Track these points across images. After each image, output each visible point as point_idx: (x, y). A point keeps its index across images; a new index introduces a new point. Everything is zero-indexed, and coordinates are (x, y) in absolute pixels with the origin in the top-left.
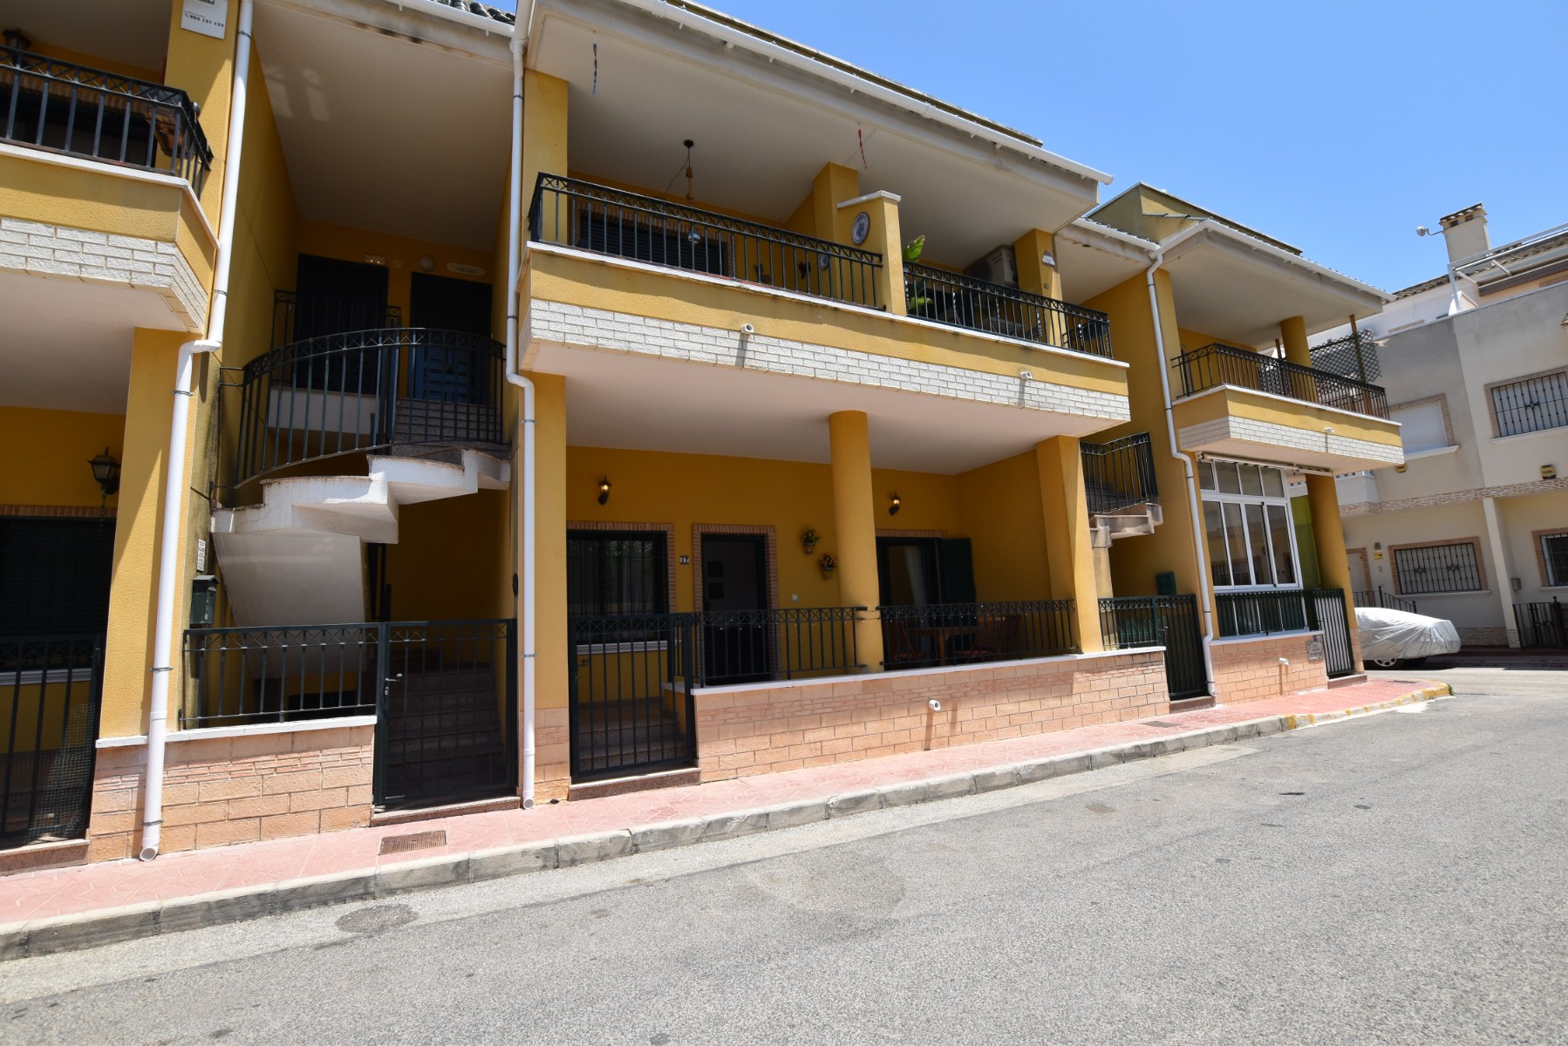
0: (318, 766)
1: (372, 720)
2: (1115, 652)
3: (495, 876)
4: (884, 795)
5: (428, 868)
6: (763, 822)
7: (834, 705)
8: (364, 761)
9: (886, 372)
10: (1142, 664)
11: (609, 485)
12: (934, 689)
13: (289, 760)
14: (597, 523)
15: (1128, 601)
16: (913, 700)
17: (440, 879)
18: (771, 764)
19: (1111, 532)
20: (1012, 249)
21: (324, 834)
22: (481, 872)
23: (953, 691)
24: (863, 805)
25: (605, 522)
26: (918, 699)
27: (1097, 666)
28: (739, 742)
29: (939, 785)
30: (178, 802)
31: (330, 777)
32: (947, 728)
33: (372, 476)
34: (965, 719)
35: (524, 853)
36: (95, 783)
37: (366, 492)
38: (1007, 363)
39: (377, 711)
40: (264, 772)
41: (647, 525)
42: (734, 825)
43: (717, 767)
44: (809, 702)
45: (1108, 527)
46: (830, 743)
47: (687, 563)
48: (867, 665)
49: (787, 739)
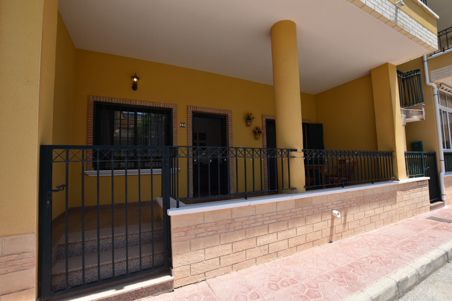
7: (277, 217)
10: (421, 186)
11: (137, 78)
12: (335, 203)
14: (130, 100)
15: (411, 154)
16: (324, 211)
18: (232, 265)
19: (406, 118)
23: (344, 204)
25: (136, 101)
26: (326, 210)
28: (207, 251)
32: (341, 228)
34: (350, 221)
41: (161, 104)
43: (188, 274)
44: (260, 216)
45: (405, 115)
46: (274, 244)
47: (184, 127)
48: (295, 188)
49: (245, 245)
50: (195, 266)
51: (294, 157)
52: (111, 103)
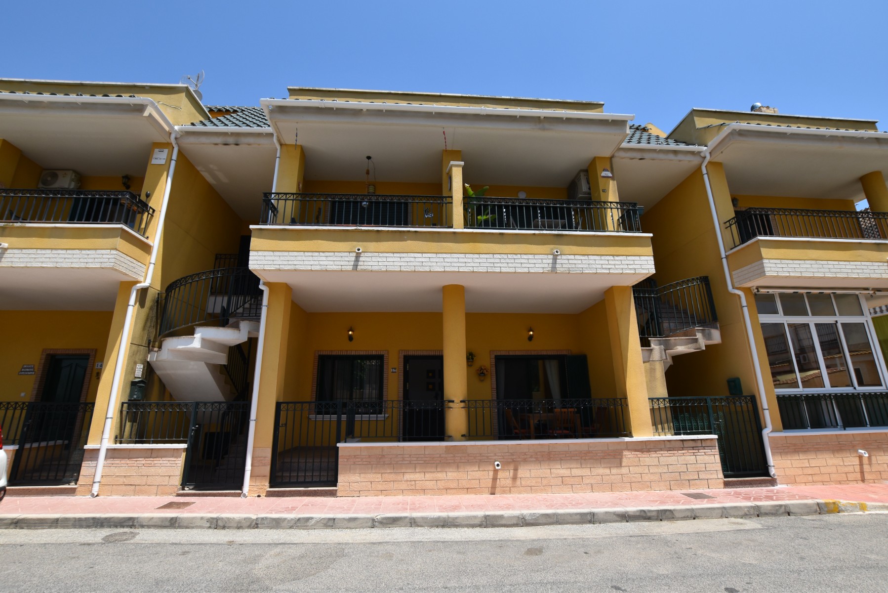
0: (159, 465)
1: (184, 446)
2: (669, 437)
3: (187, 527)
4: (414, 519)
5: (159, 518)
6: (330, 523)
7: (425, 459)
8: (178, 465)
9: (448, 262)
10: (693, 448)
11: (352, 331)
12: (500, 454)
13: (149, 461)
14: (347, 351)
15: (681, 400)
16: (483, 460)
17: (163, 524)
18: (381, 490)
19: (665, 350)
20: (586, 171)
21: (158, 497)
22: (181, 524)
23: (514, 457)
24: (398, 523)
25: (351, 351)
26: (486, 460)
27: (646, 447)
28: (362, 475)
29: (456, 518)
30: (108, 474)
31: (162, 471)
32: (509, 482)
33: (195, 336)
34: (524, 477)
35: (202, 518)
36: (83, 463)
37: (192, 343)
38: (542, 246)
39: (188, 442)
40: (139, 465)
41: (374, 352)
42: (313, 522)
43: (348, 489)
44: (408, 456)
45: (662, 346)
46: (421, 482)
47: (395, 372)
48: (451, 436)
49: (392, 477)
50: (353, 484)
51: (452, 408)
52: (332, 355)
